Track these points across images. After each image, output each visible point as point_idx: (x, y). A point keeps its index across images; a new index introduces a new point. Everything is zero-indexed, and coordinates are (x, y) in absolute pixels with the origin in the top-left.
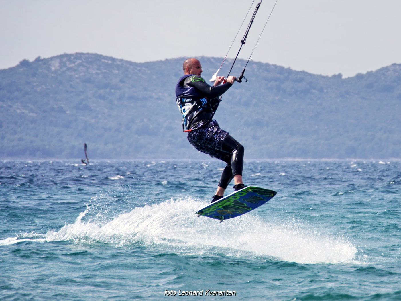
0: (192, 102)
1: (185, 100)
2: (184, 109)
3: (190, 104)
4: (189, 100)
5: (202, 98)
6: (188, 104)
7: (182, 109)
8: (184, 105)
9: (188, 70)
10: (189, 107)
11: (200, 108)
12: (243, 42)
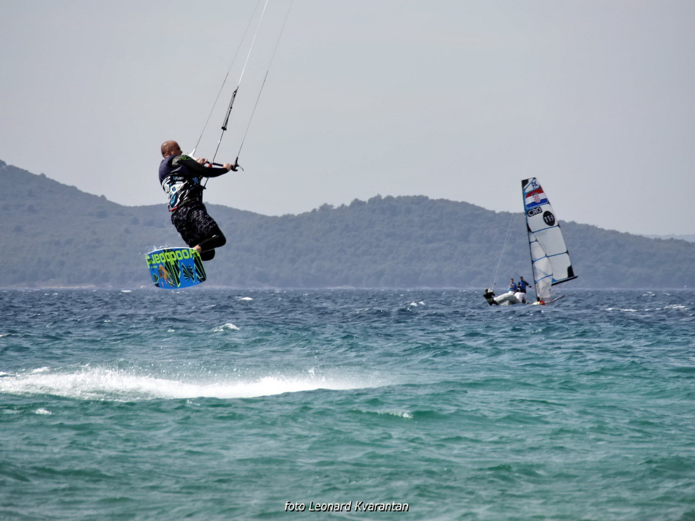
0: (183, 181)
1: (176, 178)
2: (174, 187)
3: (181, 182)
4: (180, 178)
5: (194, 178)
6: (179, 182)
7: (172, 188)
8: (175, 184)
9: (169, 153)
10: (179, 185)
11: (192, 187)
12: (224, 129)
